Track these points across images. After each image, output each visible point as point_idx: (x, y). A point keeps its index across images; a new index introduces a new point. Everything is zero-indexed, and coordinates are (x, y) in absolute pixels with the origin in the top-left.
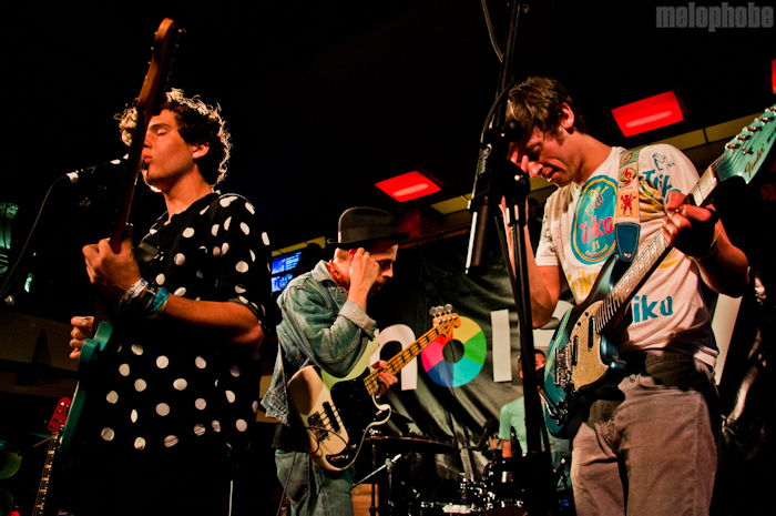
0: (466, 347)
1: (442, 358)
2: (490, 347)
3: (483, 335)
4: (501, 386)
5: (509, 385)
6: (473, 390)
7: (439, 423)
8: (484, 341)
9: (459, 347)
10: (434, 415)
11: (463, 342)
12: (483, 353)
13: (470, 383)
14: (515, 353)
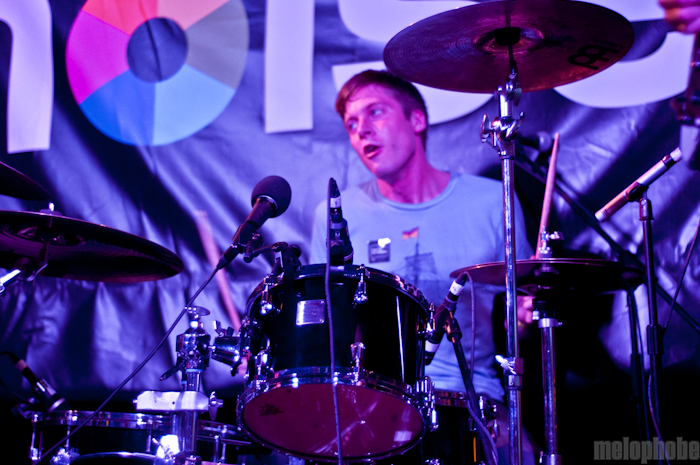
0: (192, 38)
1: (123, 68)
3: (241, 7)
5: (304, 141)
8: (242, 23)
9: (173, 36)
11: (184, 25)
13: (199, 135)
14: (325, 59)
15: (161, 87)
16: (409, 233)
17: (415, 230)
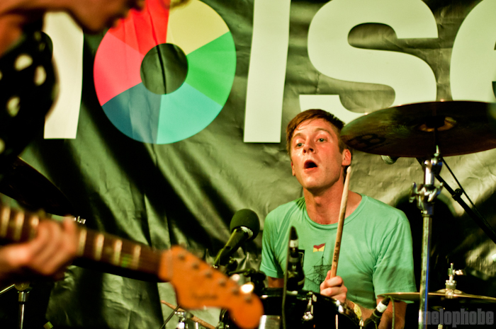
0: (192, 63)
1: (137, 80)
2: (242, 69)
3: (231, 42)
4: (258, 152)
5: (274, 151)
6: (196, 153)
7: (118, 216)
8: (233, 54)
9: (177, 62)
10: (108, 199)
11: (187, 52)
12: (227, 80)
13: (192, 139)
14: (294, 88)
15: (165, 98)
16: (318, 247)
17: (323, 245)
